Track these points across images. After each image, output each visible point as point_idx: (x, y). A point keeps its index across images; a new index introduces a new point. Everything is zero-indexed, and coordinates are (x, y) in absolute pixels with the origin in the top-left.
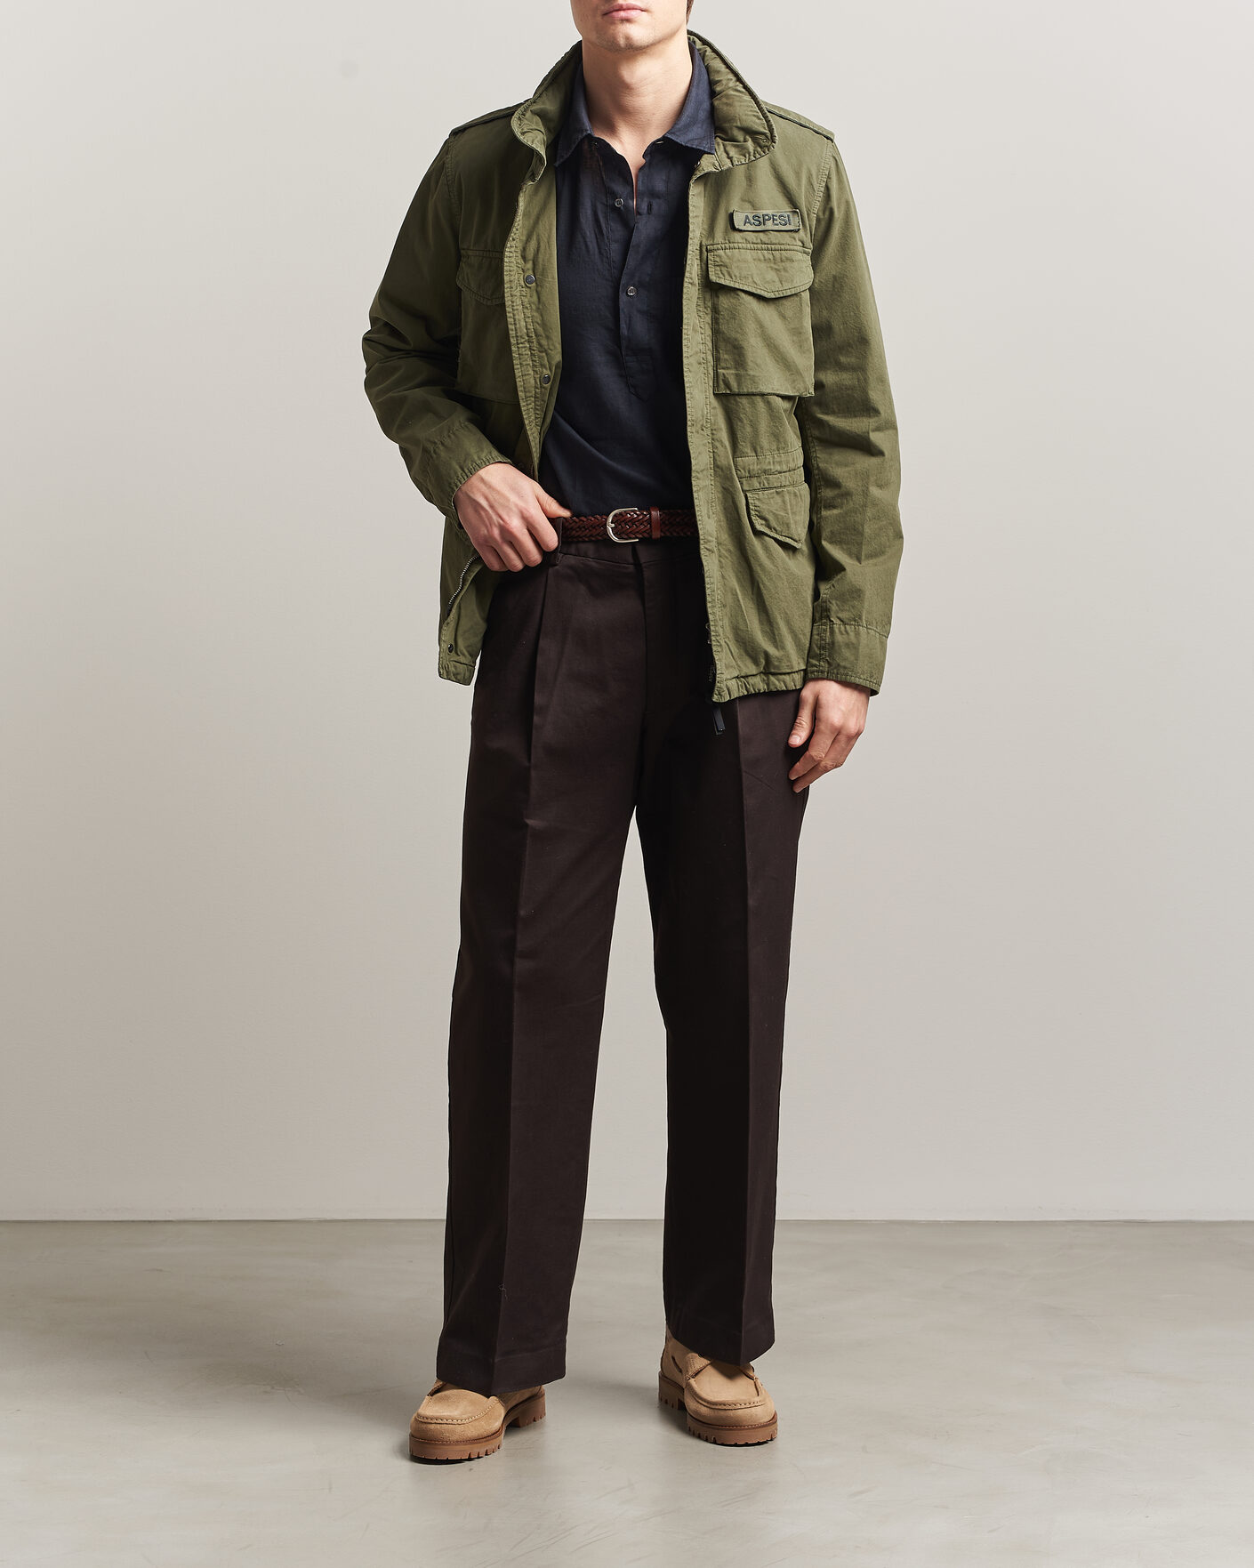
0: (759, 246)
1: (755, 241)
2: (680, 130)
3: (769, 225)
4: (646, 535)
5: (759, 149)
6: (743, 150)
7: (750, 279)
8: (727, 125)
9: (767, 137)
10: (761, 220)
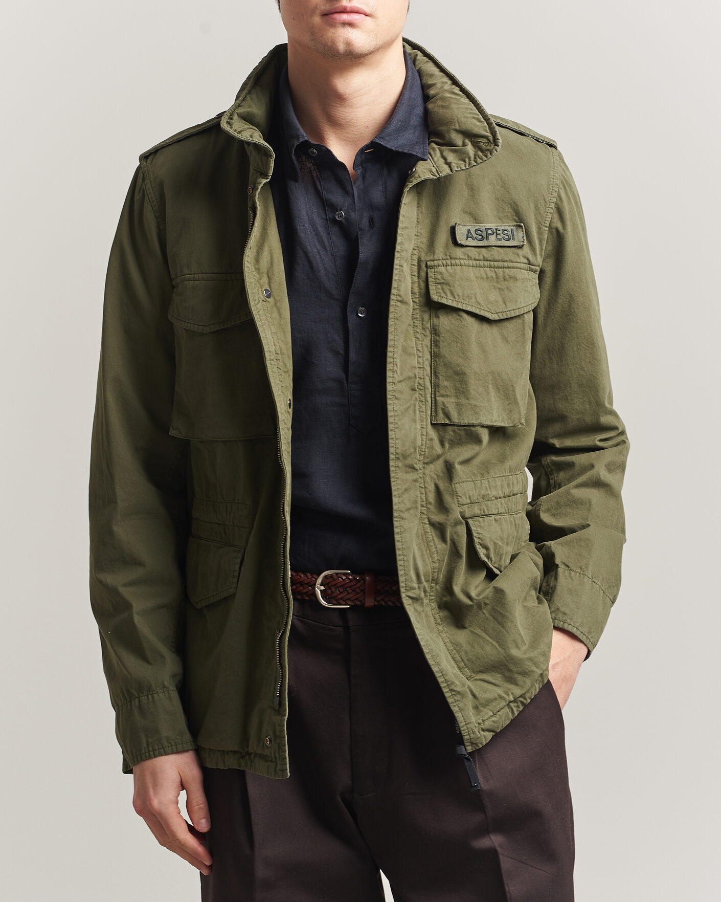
0: (482, 263)
1: (477, 257)
2: (389, 135)
3: (492, 240)
4: (358, 603)
5: (480, 154)
6: (462, 155)
7: (473, 298)
8: (443, 128)
9: (489, 140)
10: (484, 234)
